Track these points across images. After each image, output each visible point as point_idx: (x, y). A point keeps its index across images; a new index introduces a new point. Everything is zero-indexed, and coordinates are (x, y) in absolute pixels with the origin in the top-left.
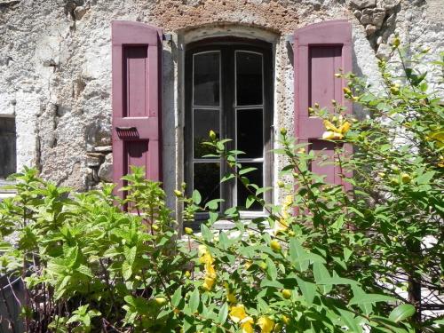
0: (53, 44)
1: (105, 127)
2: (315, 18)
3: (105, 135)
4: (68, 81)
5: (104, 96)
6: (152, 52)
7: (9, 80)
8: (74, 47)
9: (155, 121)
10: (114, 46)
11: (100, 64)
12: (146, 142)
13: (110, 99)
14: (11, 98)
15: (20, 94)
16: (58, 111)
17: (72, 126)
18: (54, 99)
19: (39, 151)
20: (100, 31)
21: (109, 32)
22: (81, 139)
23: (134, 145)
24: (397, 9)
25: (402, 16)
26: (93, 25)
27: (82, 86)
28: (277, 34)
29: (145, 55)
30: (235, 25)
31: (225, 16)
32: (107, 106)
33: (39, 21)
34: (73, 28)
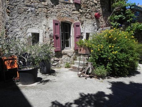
0: (44, 22)
1: (52, 35)
2: (76, 22)
3: (52, 36)
4: (47, 28)
5: (52, 30)
6: (59, 24)
7: (38, 27)
8: (47, 23)
9: (60, 34)
10: (54, 23)
11: (51, 26)
12: (58, 37)
13: (53, 31)
14: (39, 30)
15: (40, 30)
16: (46, 32)
17: (48, 35)
18: (45, 31)
19: (43, 39)
20: (51, 21)
21: (52, 21)
22: (49, 37)
23: (57, 38)
24: (84, 21)
25: (84, 22)
26: (50, 20)
27: (49, 29)
28: (72, 23)
29: (58, 25)
30: (67, 21)
31: (66, 20)
32: (52, 32)
33: (42, 18)
34: (47, 20)
